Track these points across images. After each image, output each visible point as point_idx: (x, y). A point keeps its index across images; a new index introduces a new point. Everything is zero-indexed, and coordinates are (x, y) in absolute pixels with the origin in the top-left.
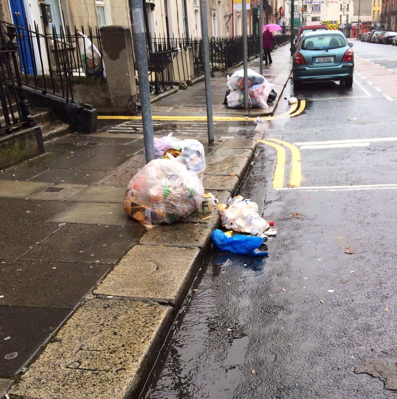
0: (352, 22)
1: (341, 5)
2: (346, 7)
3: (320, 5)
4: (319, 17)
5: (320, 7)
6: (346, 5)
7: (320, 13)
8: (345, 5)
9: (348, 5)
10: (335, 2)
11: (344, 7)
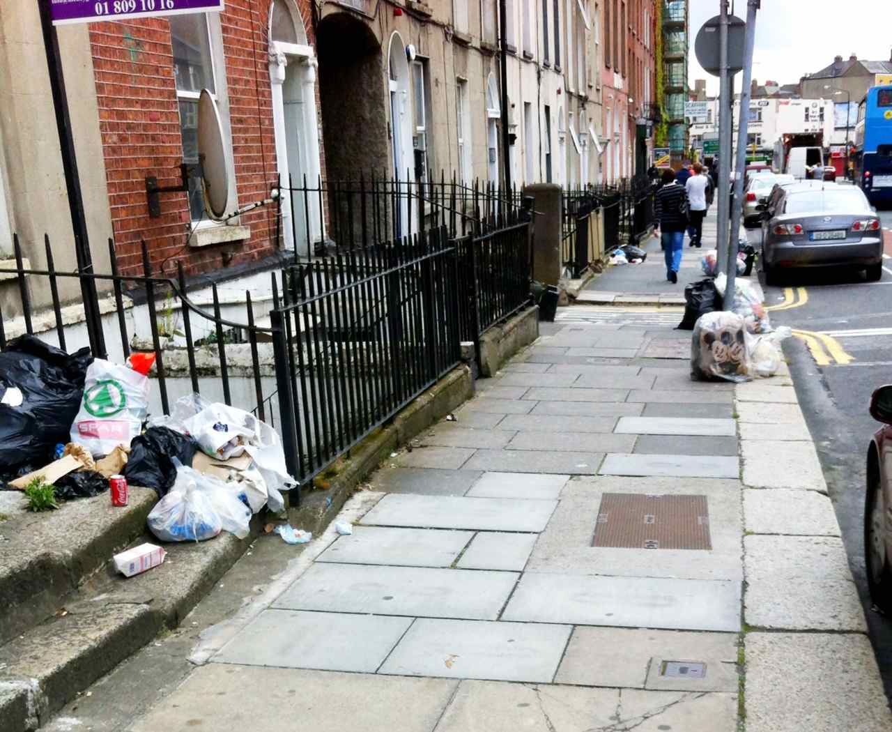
0: (831, 145)
1: (807, 110)
2: (818, 113)
3: (760, 109)
4: (759, 134)
5: (760, 114)
6: (818, 109)
7: (761, 125)
8: (815, 110)
9: (822, 109)
10: (793, 104)
11: (813, 112)
